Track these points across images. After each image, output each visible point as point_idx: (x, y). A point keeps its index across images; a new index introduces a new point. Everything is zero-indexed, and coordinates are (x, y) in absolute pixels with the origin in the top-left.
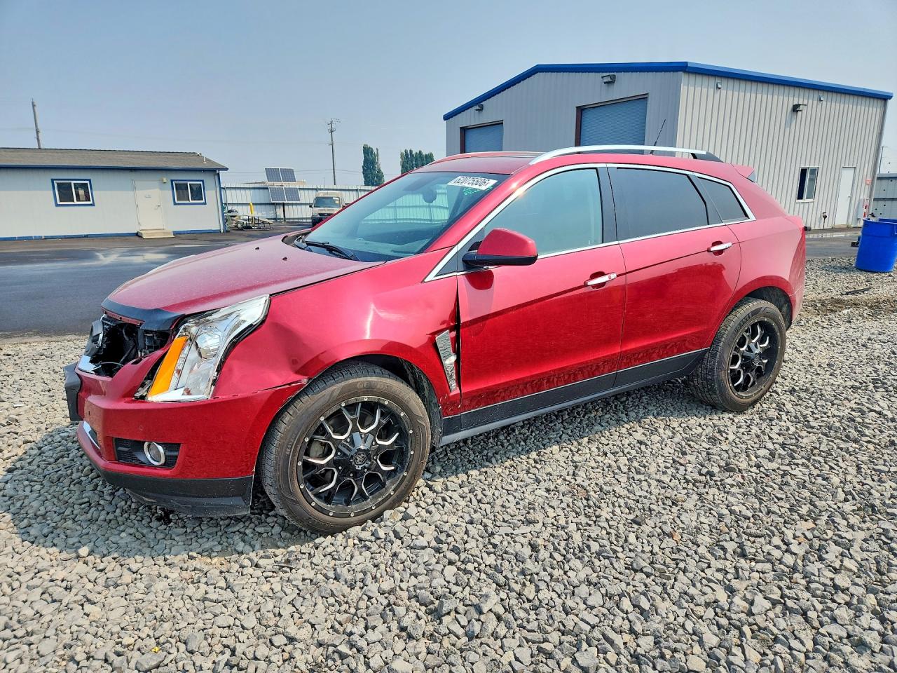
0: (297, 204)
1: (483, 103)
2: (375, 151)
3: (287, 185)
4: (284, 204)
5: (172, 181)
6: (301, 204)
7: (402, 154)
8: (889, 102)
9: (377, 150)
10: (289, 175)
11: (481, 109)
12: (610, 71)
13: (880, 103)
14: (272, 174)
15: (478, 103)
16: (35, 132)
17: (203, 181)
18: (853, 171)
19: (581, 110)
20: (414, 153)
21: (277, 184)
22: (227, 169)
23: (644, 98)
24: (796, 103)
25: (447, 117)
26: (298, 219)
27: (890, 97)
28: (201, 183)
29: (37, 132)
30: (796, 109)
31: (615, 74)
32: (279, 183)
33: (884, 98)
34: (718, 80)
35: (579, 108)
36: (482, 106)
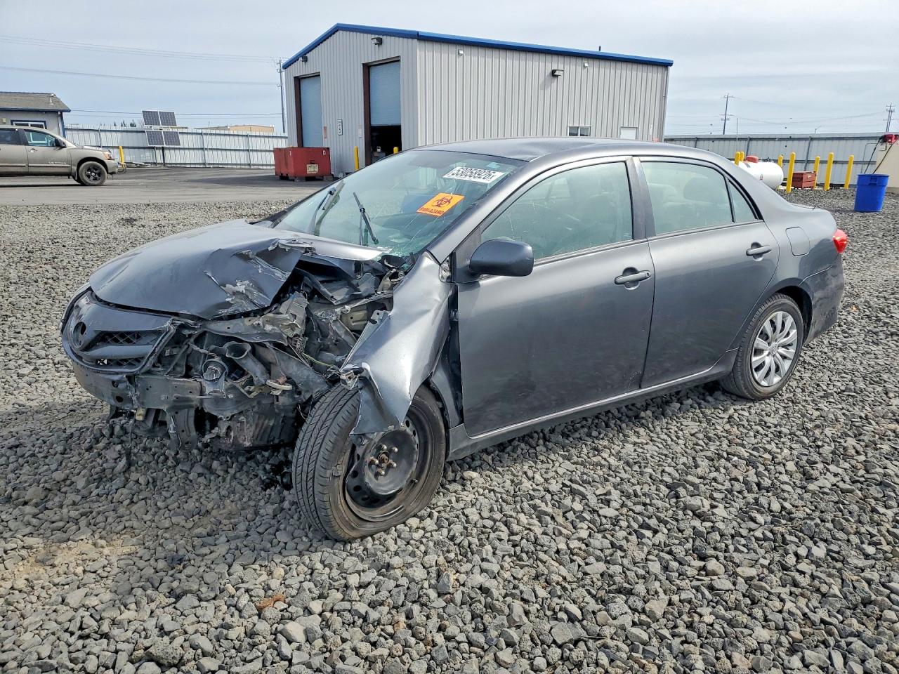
0: (176, 148)
1: (308, 55)
3: (166, 129)
4: (163, 149)
5: (12, 121)
6: (179, 149)
8: (670, 68)
10: (169, 118)
11: (306, 60)
13: (660, 69)
14: (150, 117)
15: (304, 56)
17: (44, 122)
18: (634, 131)
21: (155, 128)
23: (396, 60)
24: (556, 68)
25: (286, 66)
26: (181, 164)
27: (671, 64)
30: (553, 74)
31: (381, 37)
32: (158, 127)
33: (666, 65)
34: (458, 47)
35: (364, 65)
36: (306, 58)
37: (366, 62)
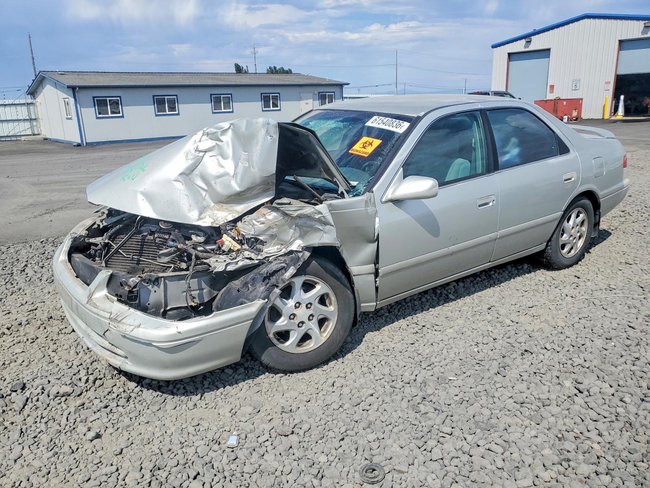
1: (532, 37)
5: (319, 93)
11: (529, 42)
15: (528, 37)
16: (31, 59)
17: (334, 92)
19: (621, 42)
22: (348, 84)
25: (497, 46)
28: (333, 94)
29: (33, 59)
35: (619, 40)
36: (531, 39)
37: (623, 38)
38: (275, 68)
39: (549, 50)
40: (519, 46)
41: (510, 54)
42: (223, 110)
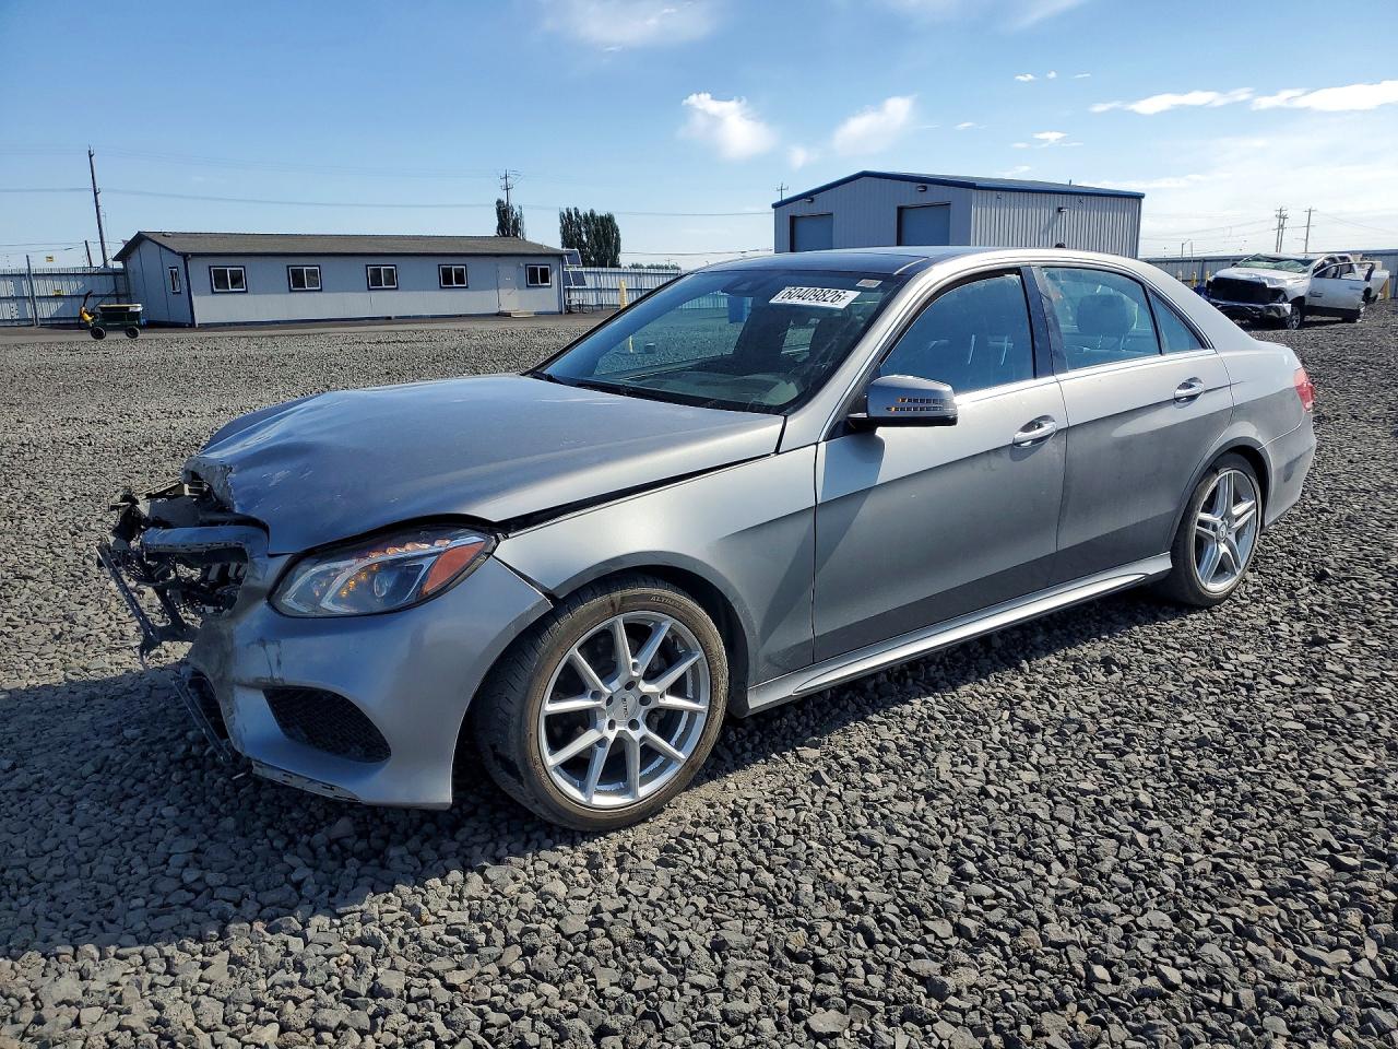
1: (815, 197)
2: (516, 210)
7: (562, 215)
9: (520, 208)
11: (811, 202)
12: (924, 182)
13: (1135, 202)
15: (808, 197)
17: (550, 265)
19: (900, 210)
20: (581, 213)
24: (1059, 205)
25: (775, 206)
27: (1143, 196)
28: (548, 267)
31: (926, 184)
34: (999, 192)
35: (899, 208)
36: (813, 200)
37: (902, 205)
38: (577, 214)
39: (831, 214)
40: (800, 209)
41: (793, 219)
42: (384, 286)
